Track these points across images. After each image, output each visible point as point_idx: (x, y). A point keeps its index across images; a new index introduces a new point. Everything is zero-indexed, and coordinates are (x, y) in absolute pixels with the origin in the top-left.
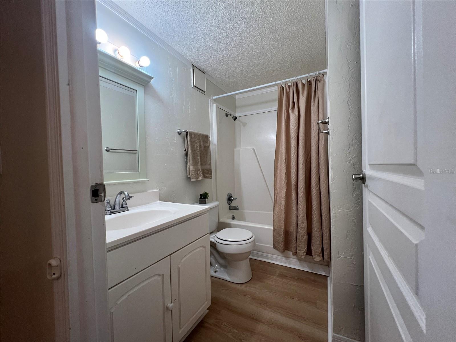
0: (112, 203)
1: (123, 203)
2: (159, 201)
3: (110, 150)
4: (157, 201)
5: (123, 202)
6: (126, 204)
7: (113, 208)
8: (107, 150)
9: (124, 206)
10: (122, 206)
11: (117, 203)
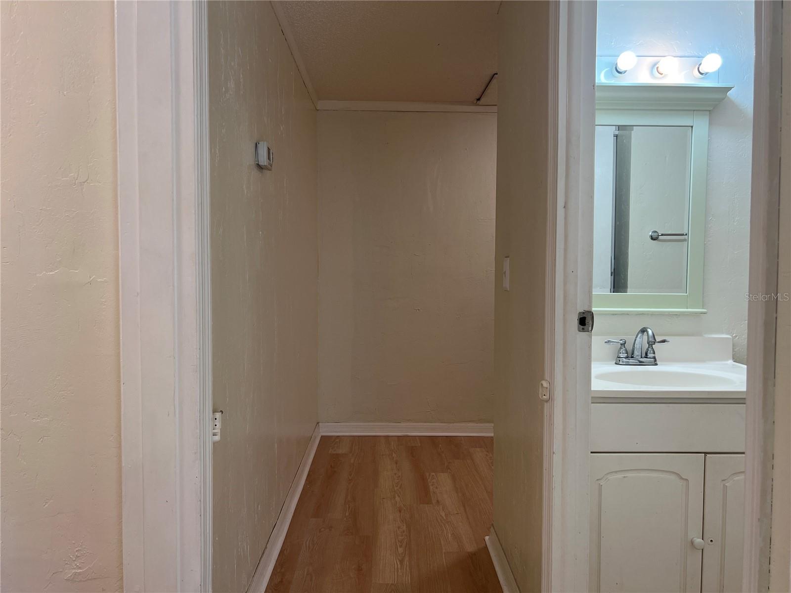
0: (629, 347)
1: (648, 349)
2: (731, 362)
3: (660, 237)
4: (727, 360)
5: (649, 347)
6: (654, 353)
7: (630, 356)
8: (654, 237)
9: (650, 355)
10: (646, 354)
11: (638, 347)
